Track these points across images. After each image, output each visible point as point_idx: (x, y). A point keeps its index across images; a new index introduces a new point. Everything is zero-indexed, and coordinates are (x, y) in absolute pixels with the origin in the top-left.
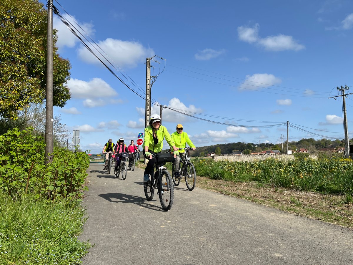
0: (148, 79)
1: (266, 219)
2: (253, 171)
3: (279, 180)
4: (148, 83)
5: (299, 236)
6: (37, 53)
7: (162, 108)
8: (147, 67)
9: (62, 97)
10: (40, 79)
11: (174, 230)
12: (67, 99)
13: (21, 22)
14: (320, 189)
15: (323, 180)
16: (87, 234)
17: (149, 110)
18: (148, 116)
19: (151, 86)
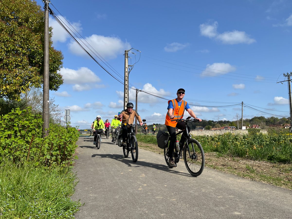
0: (126, 68)
1: (226, 184)
2: (214, 143)
3: (236, 151)
4: (126, 71)
5: (255, 198)
6: (36, 47)
7: (138, 91)
8: (125, 58)
9: (56, 82)
10: (39, 67)
11: (150, 192)
12: (61, 84)
13: (23, 21)
14: (271, 159)
15: (273, 151)
16: (78, 195)
17: (127, 93)
18: (126, 98)
19: (129, 74)
